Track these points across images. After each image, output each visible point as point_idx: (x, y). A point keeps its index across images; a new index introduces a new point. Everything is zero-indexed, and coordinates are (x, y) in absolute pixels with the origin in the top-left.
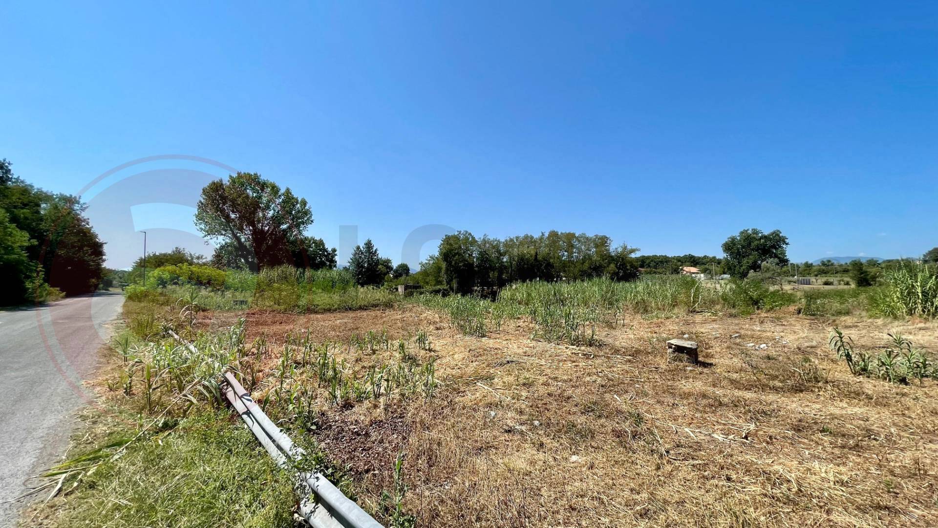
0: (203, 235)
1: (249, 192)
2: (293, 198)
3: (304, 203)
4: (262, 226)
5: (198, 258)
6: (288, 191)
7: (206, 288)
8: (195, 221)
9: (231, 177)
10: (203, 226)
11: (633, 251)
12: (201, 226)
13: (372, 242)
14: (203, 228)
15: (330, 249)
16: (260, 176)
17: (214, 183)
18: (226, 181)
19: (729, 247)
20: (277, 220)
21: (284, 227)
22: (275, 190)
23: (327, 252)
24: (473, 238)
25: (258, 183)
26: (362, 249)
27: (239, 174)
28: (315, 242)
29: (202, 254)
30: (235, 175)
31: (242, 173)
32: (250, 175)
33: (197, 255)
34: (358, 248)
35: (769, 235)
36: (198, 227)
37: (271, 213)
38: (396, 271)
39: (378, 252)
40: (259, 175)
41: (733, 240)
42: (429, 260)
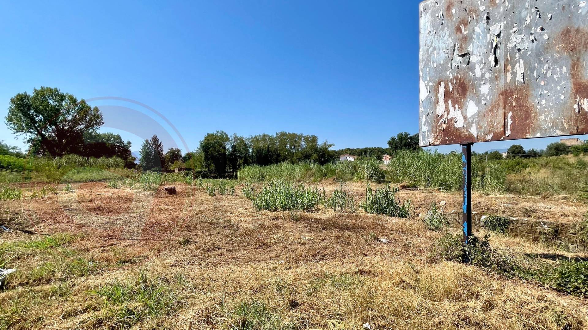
0: (13, 132)
1: (51, 102)
2: (87, 107)
3: (96, 110)
4: (63, 126)
5: (13, 148)
6: (83, 102)
7: (7, 170)
8: (6, 122)
9: (35, 90)
10: (12, 126)
11: (330, 146)
12: (11, 126)
13: (157, 137)
14: (13, 127)
15: (125, 142)
16: (60, 90)
17: (19, 95)
18: (31, 94)
19: (390, 143)
20: (75, 122)
21: (82, 127)
22: (73, 101)
23: (123, 144)
24: (227, 136)
25: (58, 95)
26: (150, 142)
27: (42, 88)
28: (114, 136)
29: (16, 146)
30: (39, 89)
31: (45, 87)
32: (51, 89)
33: (12, 146)
34: (147, 141)
35: (414, 137)
36: (9, 127)
37: (70, 118)
38: (185, 159)
39: (162, 144)
40: (58, 89)
41: (393, 139)
42: (197, 151)
